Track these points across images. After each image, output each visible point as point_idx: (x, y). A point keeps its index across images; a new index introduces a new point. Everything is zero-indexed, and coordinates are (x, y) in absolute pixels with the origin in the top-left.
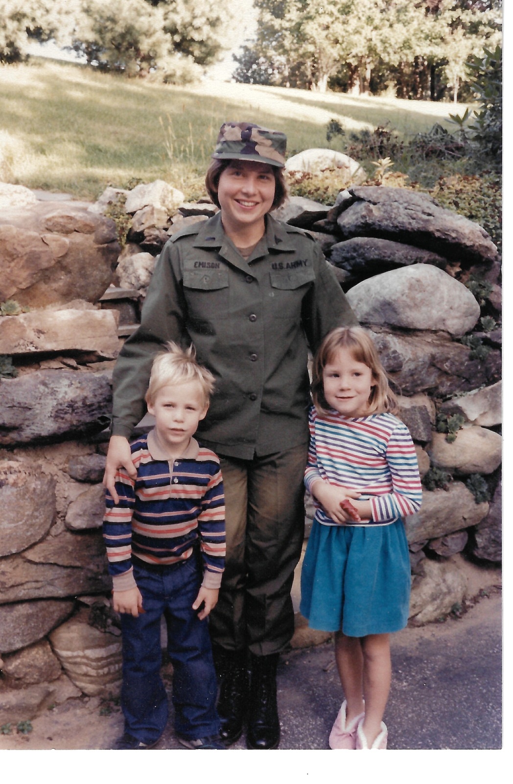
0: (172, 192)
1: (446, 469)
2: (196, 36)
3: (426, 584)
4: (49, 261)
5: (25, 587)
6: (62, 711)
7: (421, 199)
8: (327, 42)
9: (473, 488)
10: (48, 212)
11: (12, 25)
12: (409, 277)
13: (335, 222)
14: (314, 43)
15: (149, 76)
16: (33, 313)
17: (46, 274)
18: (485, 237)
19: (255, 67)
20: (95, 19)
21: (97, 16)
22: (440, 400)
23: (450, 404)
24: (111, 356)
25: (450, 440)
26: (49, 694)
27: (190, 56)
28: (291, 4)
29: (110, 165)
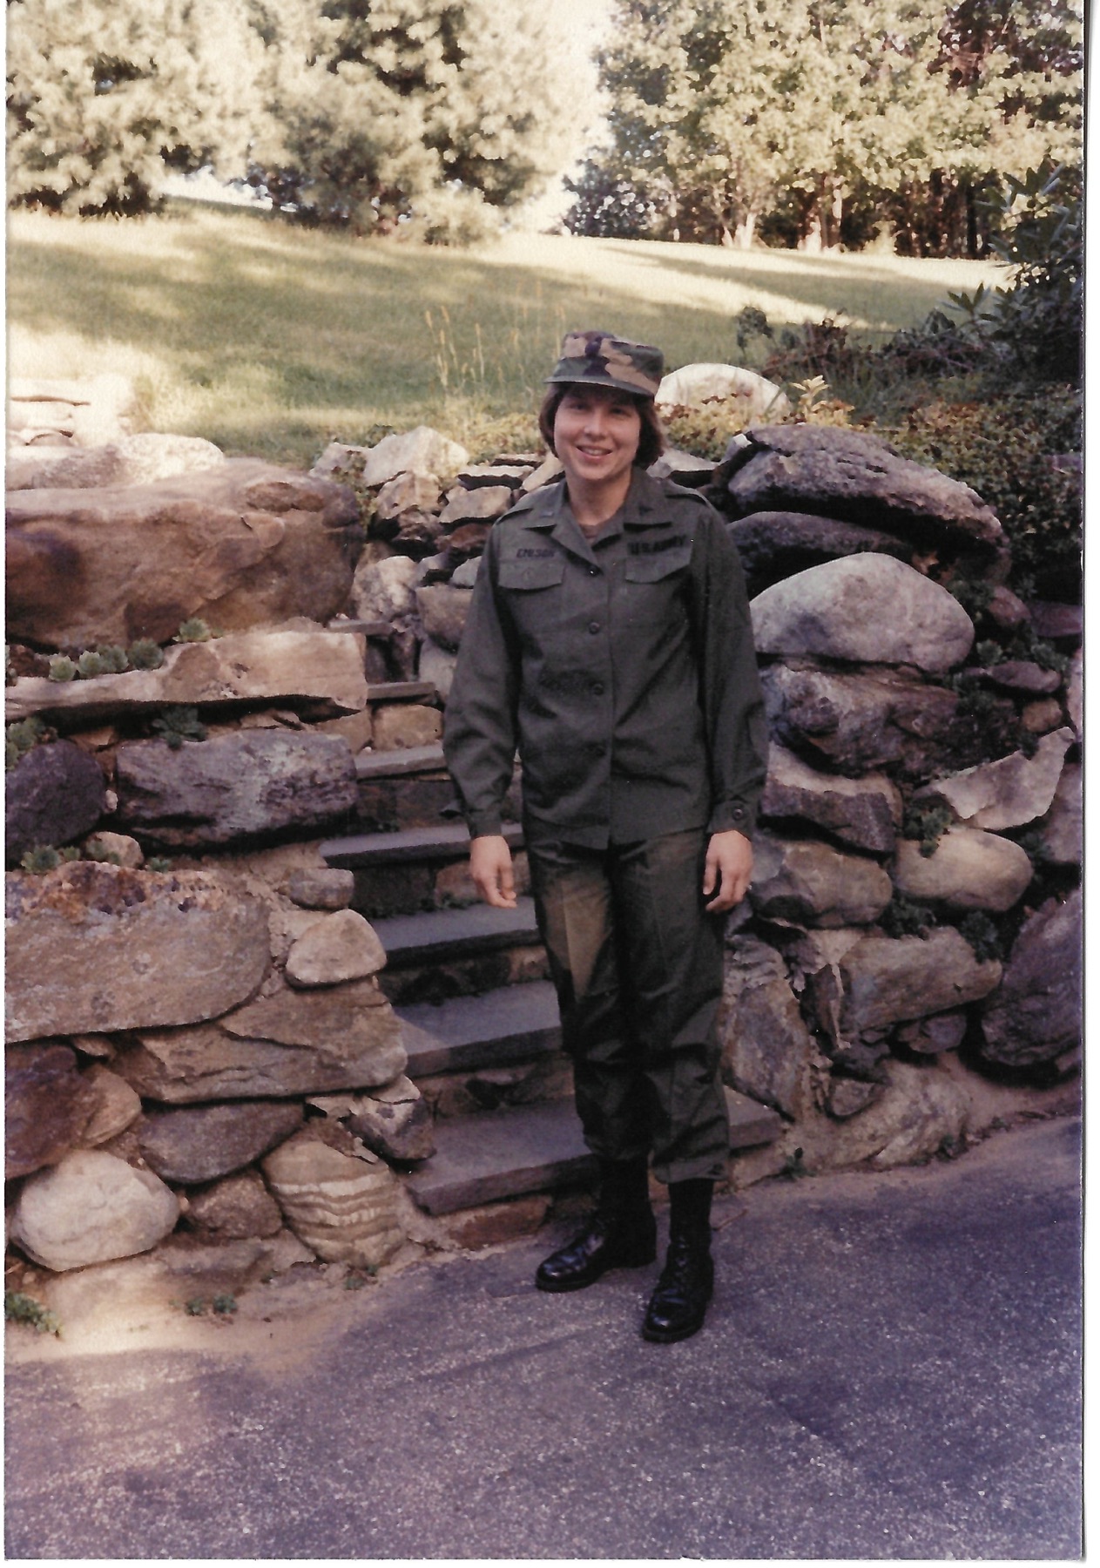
0: (446, 446)
1: (923, 901)
2: (488, 152)
3: (893, 1101)
4: (253, 555)
5: (224, 1077)
6: (284, 1285)
7: (868, 444)
8: (754, 147)
9: (972, 936)
10: (250, 478)
11: (133, 143)
12: (845, 573)
13: (724, 489)
14: (726, 152)
15: (396, 230)
16: (229, 637)
17: (248, 575)
18: (978, 505)
19: (609, 200)
20: (291, 126)
21: (293, 119)
22: (910, 786)
23: (926, 791)
24: (355, 707)
25: (927, 852)
26: (263, 1255)
27: (476, 189)
28: (677, 76)
29: (331, 403)
